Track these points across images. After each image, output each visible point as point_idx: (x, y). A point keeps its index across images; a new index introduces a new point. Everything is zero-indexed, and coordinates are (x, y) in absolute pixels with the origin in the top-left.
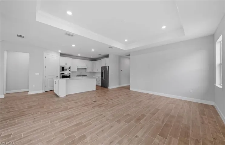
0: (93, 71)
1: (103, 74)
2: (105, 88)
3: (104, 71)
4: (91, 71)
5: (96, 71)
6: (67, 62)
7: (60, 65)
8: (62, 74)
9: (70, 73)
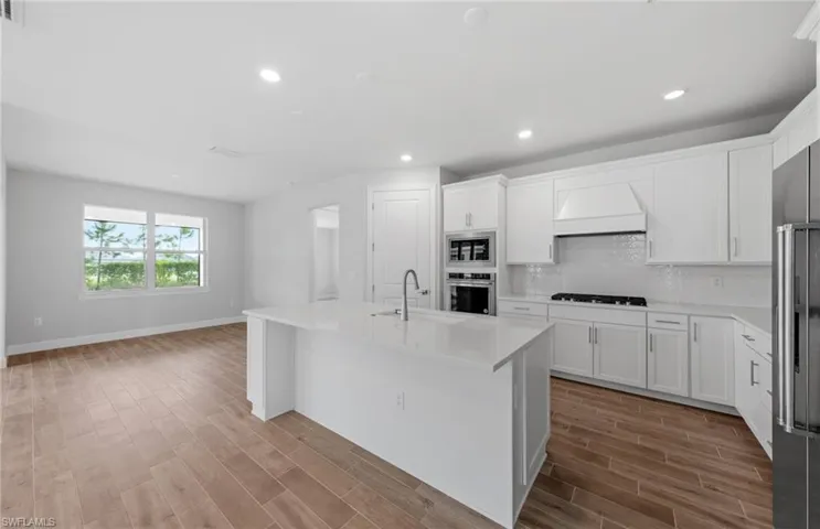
6: (474, 208)
7: (445, 229)
8: (452, 276)
9: (487, 277)
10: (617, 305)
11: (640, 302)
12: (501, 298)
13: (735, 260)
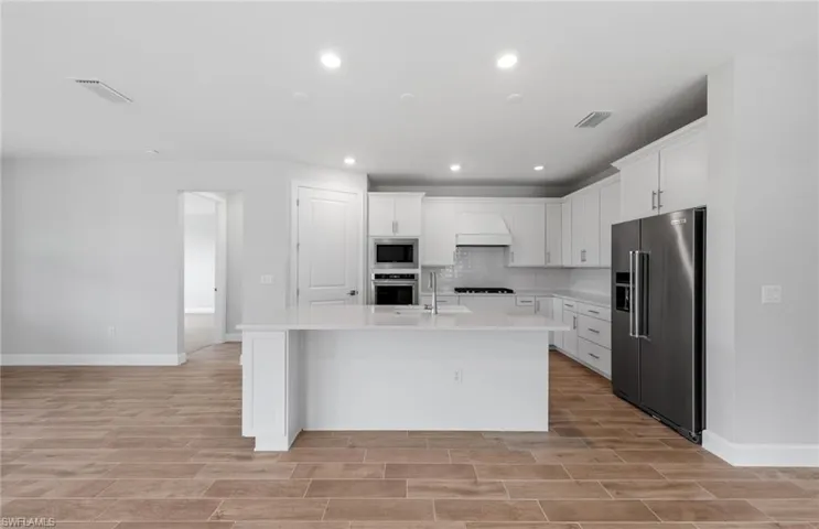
0: (555, 262)
1: (634, 287)
2: (656, 430)
3: (644, 259)
4: (541, 263)
5: (577, 263)
6: (398, 216)
7: (371, 234)
8: (378, 276)
9: (412, 277)
10: (500, 294)
11: (510, 291)
12: (423, 294)
13: (549, 264)
